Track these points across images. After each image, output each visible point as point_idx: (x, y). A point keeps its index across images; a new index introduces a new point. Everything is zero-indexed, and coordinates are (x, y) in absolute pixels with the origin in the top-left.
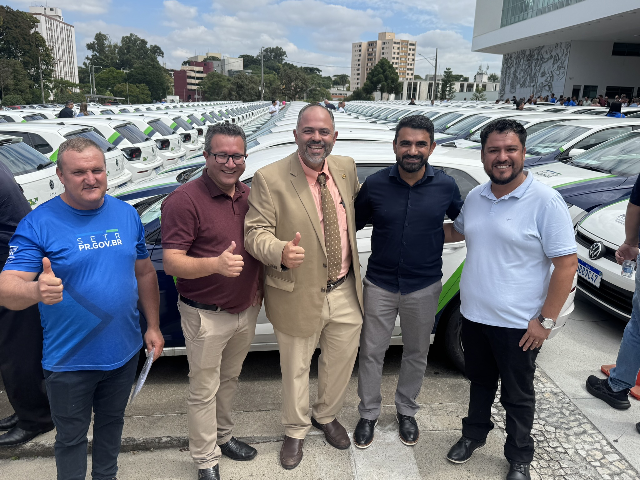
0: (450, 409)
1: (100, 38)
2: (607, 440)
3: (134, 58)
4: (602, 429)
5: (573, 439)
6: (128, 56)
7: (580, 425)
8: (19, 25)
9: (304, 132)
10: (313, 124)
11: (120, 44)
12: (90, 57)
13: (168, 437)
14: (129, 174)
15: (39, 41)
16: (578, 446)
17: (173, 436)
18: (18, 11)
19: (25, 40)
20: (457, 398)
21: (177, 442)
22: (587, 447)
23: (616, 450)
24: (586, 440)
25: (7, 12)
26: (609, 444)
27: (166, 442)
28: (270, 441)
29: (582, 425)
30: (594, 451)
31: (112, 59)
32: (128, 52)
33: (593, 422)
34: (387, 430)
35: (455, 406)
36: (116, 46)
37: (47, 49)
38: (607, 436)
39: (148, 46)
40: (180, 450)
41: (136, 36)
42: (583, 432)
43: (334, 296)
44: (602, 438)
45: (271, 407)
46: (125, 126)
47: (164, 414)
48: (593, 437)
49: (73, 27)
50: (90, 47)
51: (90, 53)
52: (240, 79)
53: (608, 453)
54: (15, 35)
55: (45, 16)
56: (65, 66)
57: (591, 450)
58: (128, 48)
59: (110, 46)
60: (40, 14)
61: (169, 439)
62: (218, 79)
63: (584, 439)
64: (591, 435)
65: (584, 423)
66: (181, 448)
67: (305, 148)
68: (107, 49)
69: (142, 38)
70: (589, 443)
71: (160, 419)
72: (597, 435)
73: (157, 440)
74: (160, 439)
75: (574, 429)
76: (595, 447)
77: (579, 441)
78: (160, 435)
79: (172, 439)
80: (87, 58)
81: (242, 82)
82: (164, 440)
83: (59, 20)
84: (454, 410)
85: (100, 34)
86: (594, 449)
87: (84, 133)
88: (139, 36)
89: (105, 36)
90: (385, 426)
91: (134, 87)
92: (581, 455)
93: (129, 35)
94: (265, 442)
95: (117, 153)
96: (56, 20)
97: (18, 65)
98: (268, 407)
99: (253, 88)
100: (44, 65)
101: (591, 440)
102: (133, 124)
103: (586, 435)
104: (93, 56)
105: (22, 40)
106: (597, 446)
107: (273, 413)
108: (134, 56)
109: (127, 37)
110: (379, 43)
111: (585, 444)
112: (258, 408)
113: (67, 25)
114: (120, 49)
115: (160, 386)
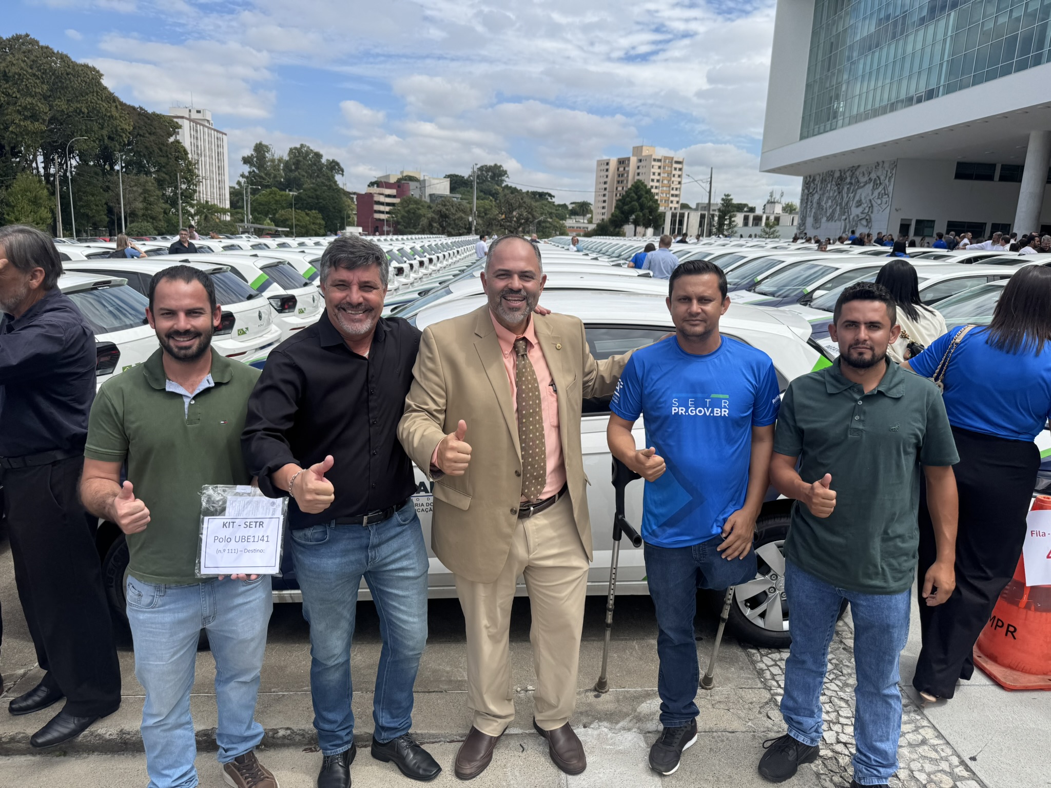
0: (717, 698)
1: (260, 149)
2: (959, 756)
3: (303, 176)
4: (952, 737)
5: (907, 753)
6: (297, 173)
7: (916, 730)
8: (154, 130)
9: (497, 276)
10: (510, 265)
11: (286, 157)
12: (247, 174)
13: (288, 729)
14: (277, 331)
15: (179, 152)
16: (915, 766)
17: (295, 728)
18: (154, 114)
19: (161, 150)
20: (728, 679)
21: (300, 738)
22: (928, 767)
23: (974, 773)
24: (926, 755)
25: (139, 114)
26: (962, 762)
27: (284, 737)
28: (440, 742)
29: (920, 731)
30: (939, 774)
31: (275, 177)
32: (297, 168)
33: (937, 726)
34: (620, 730)
35: (725, 692)
36: (280, 160)
37: (190, 163)
38: (959, 750)
39: (324, 160)
40: (305, 750)
41: (308, 147)
42: (922, 741)
43: (536, 525)
44: (951, 753)
45: (446, 687)
46: (276, 266)
47: (286, 691)
48: (936, 751)
49: (226, 134)
50: (246, 160)
51: (246, 169)
52: (445, 205)
53: (962, 779)
54: (148, 144)
55: (190, 120)
56: (212, 186)
57: (935, 773)
58: (297, 163)
59: (273, 161)
60: (182, 117)
61: (289, 732)
62: (415, 206)
63: (923, 754)
64: (934, 748)
65: (923, 727)
66: (307, 747)
67: (498, 300)
68: (269, 164)
69: (316, 149)
70: (931, 760)
71: (279, 699)
72: (944, 747)
73: (271, 733)
74: (275, 731)
75: (907, 736)
76: (941, 768)
77: (915, 756)
78: (276, 725)
79: (293, 732)
80: (243, 176)
81: (447, 210)
82: (281, 733)
83: (207, 124)
84: (722, 699)
85: (260, 144)
86: (940, 771)
87: (218, 275)
88: (312, 148)
89: (266, 147)
90: (617, 723)
91: (303, 214)
92: (918, 780)
93: (298, 146)
94: (433, 743)
95: (261, 302)
96: (204, 126)
97: (150, 184)
98: (441, 686)
99: (461, 218)
100: (184, 183)
101: (934, 755)
102: (289, 263)
103: (926, 747)
104: (250, 173)
105: (157, 150)
106: (944, 766)
107: (448, 697)
108: (304, 173)
109: (296, 148)
110: (634, 160)
111: (925, 763)
112: (425, 687)
113: (218, 131)
114: (287, 164)
115: (285, 647)
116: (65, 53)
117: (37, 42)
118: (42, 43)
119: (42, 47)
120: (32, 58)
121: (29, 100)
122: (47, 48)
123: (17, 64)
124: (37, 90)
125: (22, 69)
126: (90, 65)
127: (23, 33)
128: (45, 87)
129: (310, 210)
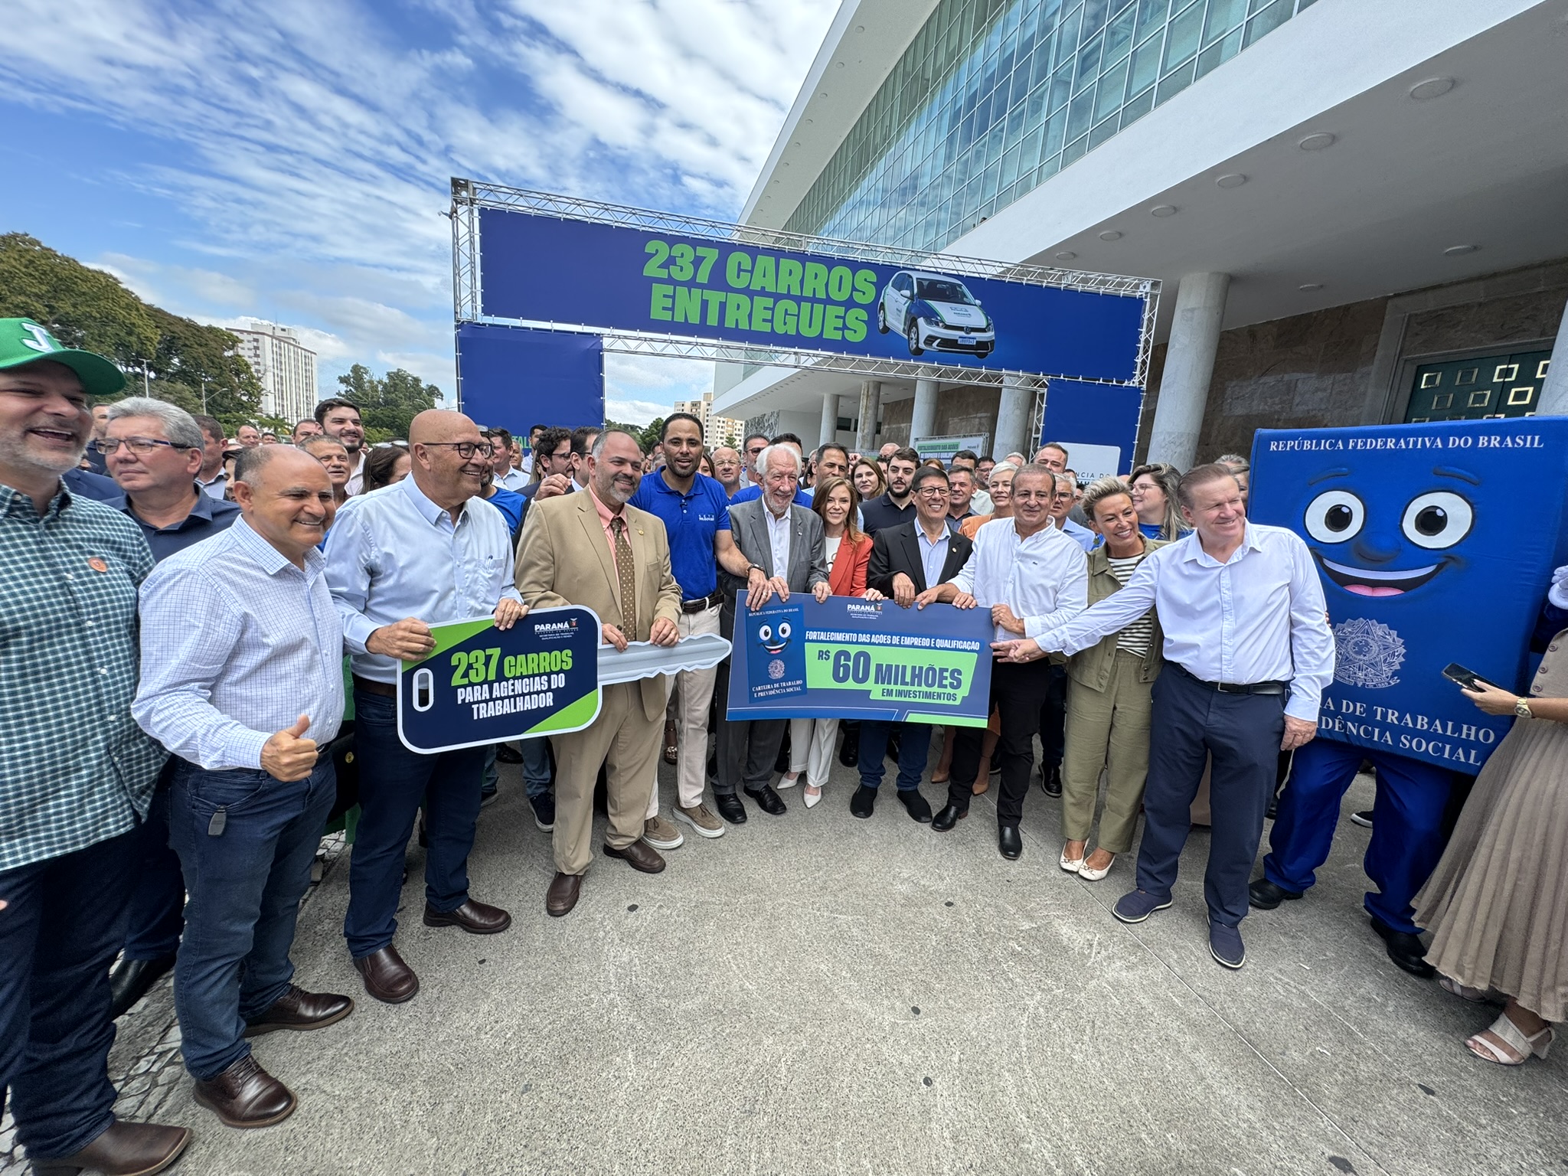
1: (356, 369)
6: (394, 395)
8: (204, 342)
11: (386, 380)
15: (239, 367)
18: (207, 327)
19: (213, 363)
25: (187, 325)
31: (374, 397)
32: (394, 390)
36: (380, 382)
37: (253, 377)
39: (423, 385)
41: (407, 372)
49: (314, 352)
50: (343, 380)
51: (343, 387)
54: (195, 355)
55: (273, 337)
58: (395, 386)
59: (371, 382)
60: (263, 334)
68: (367, 385)
69: (414, 375)
83: (291, 341)
85: (358, 366)
88: (410, 373)
89: (364, 368)
93: (396, 370)
96: (289, 343)
100: (244, 395)
105: (206, 361)
108: (402, 395)
109: (394, 372)
113: (305, 349)
114: (385, 386)
116: (71, 256)
117: (39, 244)
118: (43, 245)
119: (43, 248)
120: (29, 257)
121: (23, 298)
122: (50, 249)
123: (9, 262)
124: (33, 290)
125: (14, 267)
126: (106, 271)
127: (21, 232)
128: (44, 288)
129: (382, 427)
